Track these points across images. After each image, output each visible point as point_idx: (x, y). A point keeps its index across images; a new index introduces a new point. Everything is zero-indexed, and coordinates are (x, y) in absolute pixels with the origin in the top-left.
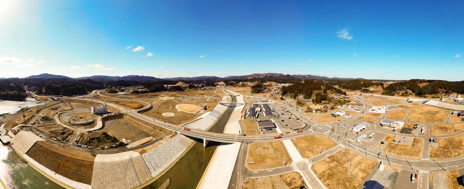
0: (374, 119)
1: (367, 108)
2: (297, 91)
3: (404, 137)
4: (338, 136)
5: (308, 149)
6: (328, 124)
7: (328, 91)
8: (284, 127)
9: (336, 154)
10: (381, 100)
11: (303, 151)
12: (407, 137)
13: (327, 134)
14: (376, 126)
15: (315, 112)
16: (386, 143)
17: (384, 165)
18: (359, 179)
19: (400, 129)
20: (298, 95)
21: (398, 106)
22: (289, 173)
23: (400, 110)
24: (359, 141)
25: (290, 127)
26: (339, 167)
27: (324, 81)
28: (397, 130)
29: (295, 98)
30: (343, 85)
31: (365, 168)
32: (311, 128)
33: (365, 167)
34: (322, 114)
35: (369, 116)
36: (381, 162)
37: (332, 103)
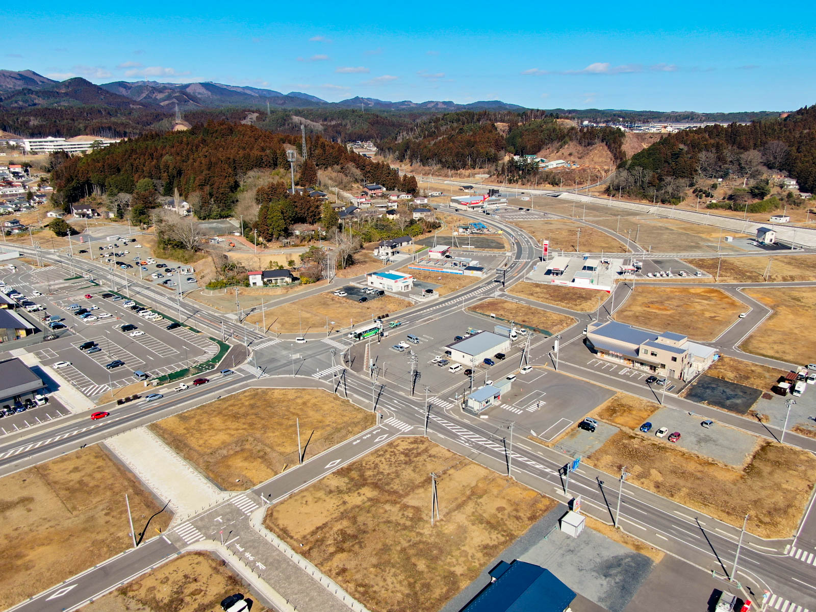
0: (555, 317)
1: (523, 260)
2: (151, 177)
3: (705, 419)
4: (378, 383)
5: (242, 450)
6: (330, 333)
7: (322, 175)
8: (100, 377)
9: (372, 458)
10: (597, 222)
11: (216, 463)
12: (719, 424)
13: (326, 377)
14: (560, 350)
15: (260, 283)
16: (605, 429)
17: (583, 517)
18: (471, 552)
19: (688, 377)
20: (161, 199)
21: (691, 262)
22: (162, 567)
23: (701, 284)
24: (474, 405)
25: (138, 368)
26: (387, 507)
27: (296, 119)
28: (668, 382)
29: (142, 216)
30: (400, 140)
31: (500, 515)
32: (249, 359)
33: (501, 509)
34: (300, 290)
35: (532, 299)
36: (571, 503)
37: (343, 236)
